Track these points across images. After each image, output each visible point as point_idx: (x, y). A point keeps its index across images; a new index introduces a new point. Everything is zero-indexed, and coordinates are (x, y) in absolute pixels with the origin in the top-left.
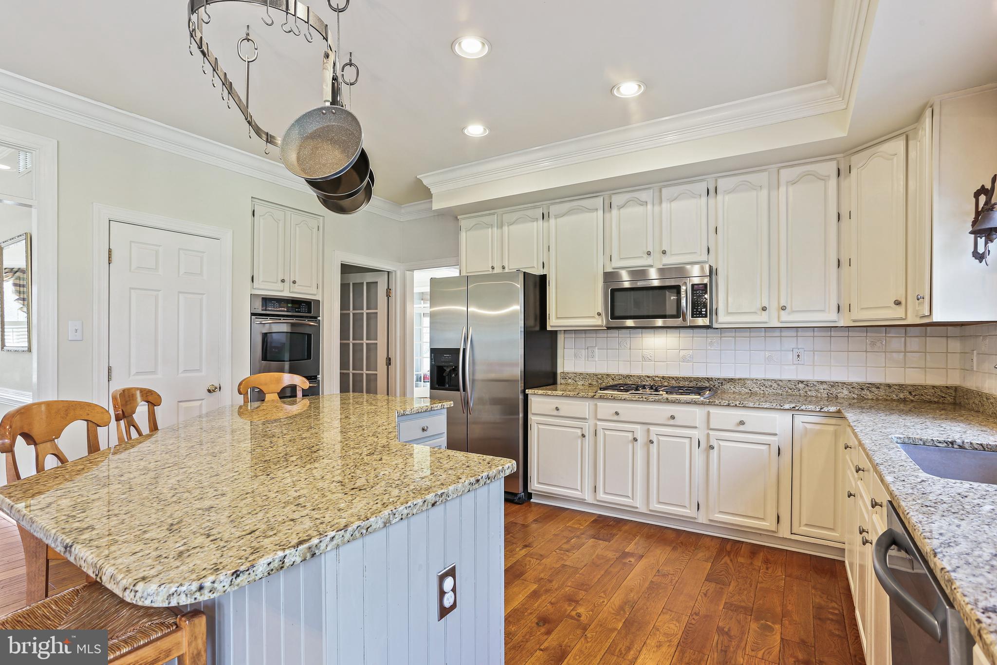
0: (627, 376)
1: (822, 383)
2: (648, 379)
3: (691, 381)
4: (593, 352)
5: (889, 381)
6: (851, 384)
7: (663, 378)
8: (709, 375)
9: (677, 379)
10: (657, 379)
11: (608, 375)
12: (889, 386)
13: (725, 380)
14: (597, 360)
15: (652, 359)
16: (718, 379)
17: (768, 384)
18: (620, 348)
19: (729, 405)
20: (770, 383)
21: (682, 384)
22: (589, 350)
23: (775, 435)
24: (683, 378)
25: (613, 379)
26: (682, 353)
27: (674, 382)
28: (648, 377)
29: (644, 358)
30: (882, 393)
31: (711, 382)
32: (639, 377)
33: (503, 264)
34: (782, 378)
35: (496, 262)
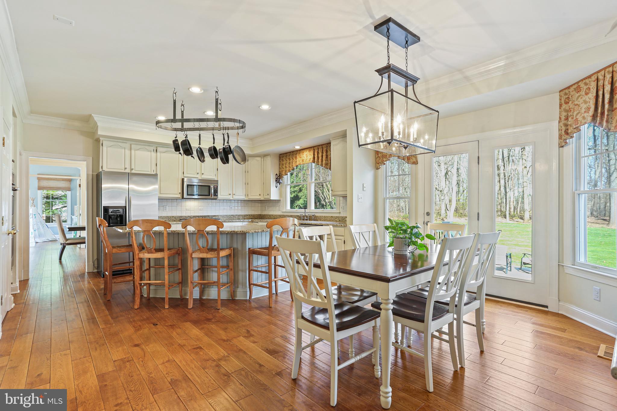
0: (180, 216)
1: (236, 215)
2: (189, 217)
4: (166, 208)
5: (249, 214)
6: (242, 215)
8: (209, 215)
10: (192, 217)
11: (173, 216)
12: (249, 215)
13: (213, 216)
14: (167, 211)
15: (190, 210)
17: (224, 216)
18: (177, 206)
19: (229, 222)
22: (164, 207)
24: (200, 216)
26: (200, 208)
28: (189, 216)
29: (186, 210)
30: (248, 217)
32: (185, 217)
33: (132, 168)
34: (228, 214)
35: (128, 166)
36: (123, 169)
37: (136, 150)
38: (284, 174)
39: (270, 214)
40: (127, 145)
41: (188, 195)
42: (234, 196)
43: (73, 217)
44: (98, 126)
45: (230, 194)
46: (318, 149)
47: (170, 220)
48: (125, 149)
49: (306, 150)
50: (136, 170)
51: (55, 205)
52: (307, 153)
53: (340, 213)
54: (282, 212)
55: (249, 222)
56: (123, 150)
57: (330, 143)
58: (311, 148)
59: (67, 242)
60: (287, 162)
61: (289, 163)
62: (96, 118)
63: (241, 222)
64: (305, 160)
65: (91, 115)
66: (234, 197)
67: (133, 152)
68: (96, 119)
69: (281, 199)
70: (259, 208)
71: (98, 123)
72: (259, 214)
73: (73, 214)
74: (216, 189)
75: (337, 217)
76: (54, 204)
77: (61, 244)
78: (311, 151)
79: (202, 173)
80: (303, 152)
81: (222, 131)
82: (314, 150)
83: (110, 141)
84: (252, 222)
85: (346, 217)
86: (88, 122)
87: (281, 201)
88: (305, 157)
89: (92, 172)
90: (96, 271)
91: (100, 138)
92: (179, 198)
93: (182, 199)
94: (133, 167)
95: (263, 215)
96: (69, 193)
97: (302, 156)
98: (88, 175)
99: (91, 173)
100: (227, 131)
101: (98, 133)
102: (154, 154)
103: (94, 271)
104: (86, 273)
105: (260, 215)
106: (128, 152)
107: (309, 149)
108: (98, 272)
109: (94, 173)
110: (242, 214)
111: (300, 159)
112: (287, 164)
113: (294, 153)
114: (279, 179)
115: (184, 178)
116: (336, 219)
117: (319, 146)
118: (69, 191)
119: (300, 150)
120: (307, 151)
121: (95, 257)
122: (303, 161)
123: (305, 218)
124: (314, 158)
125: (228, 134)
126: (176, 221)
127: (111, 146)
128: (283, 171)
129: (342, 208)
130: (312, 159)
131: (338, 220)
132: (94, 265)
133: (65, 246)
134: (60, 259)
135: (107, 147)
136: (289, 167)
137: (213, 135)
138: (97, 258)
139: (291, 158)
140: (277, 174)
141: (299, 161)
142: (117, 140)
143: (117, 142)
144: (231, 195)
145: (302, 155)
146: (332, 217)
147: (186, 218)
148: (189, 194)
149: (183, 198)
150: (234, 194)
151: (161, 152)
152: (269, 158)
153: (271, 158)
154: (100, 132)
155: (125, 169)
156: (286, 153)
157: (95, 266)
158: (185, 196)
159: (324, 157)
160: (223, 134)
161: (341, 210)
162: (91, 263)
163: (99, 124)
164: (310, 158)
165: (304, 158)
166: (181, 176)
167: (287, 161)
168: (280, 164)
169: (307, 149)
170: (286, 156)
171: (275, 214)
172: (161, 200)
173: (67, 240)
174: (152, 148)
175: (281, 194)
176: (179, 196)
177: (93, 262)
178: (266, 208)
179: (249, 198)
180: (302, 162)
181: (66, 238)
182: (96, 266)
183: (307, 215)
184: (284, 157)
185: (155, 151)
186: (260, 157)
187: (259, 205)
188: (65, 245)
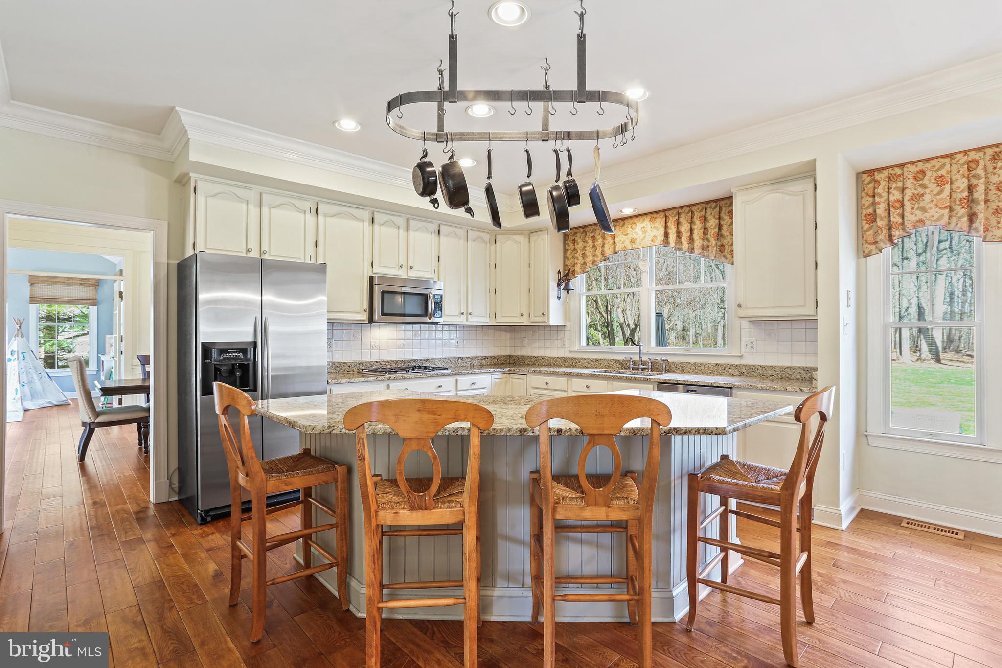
0: (361, 362)
1: (468, 358)
2: (376, 364)
3: (405, 363)
7: (387, 362)
8: (415, 357)
9: (396, 362)
11: (345, 363)
15: (378, 348)
16: (421, 360)
18: (353, 339)
19: (468, 374)
20: (446, 360)
21: (399, 365)
23: (484, 388)
25: (349, 366)
27: (394, 364)
28: (377, 362)
29: (372, 347)
31: (417, 363)
32: (370, 363)
33: (263, 249)
34: (451, 356)
35: (254, 244)
36: (242, 252)
37: (272, 208)
38: (579, 271)
39: (536, 354)
40: (252, 195)
41: (383, 314)
42: (469, 316)
43: (103, 358)
44: (189, 140)
45: (462, 314)
46: (679, 214)
47: (339, 371)
48: (247, 204)
49: (641, 218)
50: (271, 254)
51: (63, 331)
52: (644, 224)
53: (741, 357)
54: (570, 352)
55: (504, 373)
56: (244, 206)
57: (730, 198)
58: (657, 212)
59: (99, 420)
60: (588, 245)
61: (594, 246)
62: (187, 117)
63: (490, 375)
64: (638, 241)
65: (174, 107)
66: (471, 319)
67: (265, 210)
68: (185, 119)
69: (568, 324)
70: (508, 341)
71: (189, 132)
72: (508, 353)
73: (101, 350)
74: (438, 301)
75: (733, 365)
76: (61, 330)
77: (84, 424)
78: (658, 220)
79: (410, 266)
80: (634, 223)
81: (551, 144)
82: (666, 217)
83: (214, 182)
84: (509, 372)
85: (815, 369)
86: (159, 134)
87: (567, 328)
88: (640, 233)
89: (168, 258)
90: (176, 498)
91: (191, 174)
92: (364, 320)
93: (369, 323)
94: (265, 247)
95: (517, 357)
96: (93, 311)
97: (629, 232)
98: (156, 265)
99: (164, 260)
100: (565, 142)
101: (189, 159)
102: (310, 219)
103: (170, 500)
104: (152, 507)
105: (510, 356)
106: (254, 211)
107: (652, 215)
108: (180, 501)
109: (171, 262)
110: (478, 355)
111: (625, 237)
112: (588, 249)
113: (587, 229)
114: (565, 279)
115: (373, 277)
116: (730, 371)
117: (682, 207)
118: (92, 305)
119: (631, 217)
120: (644, 220)
121: (174, 465)
122: (632, 241)
123: (642, 366)
124: (666, 235)
125: (568, 150)
126: (352, 372)
127: (214, 196)
128: (577, 263)
129: (749, 346)
130: (661, 238)
131: (738, 373)
132: (170, 485)
133: (94, 430)
134: (82, 458)
135: (206, 197)
136: (594, 256)
137: (527, 151)
138: (178, 468)
139: (599, 237)
140: (559, 272)
141: (623, 243)
142: (229, 182)
143: (231, 185)
144: (465, 315)
145: (630, 229)
146: (717, 364)
147: (372, 366)
148: (385, 311)
149: (371, 320)
150: (469, 312)
151: (326, 216)
152: (546, 235)
153: (549, 236)
154: (194, 156)
155: (249, 250)
156: (584, 227)
157: (173, 487)
158: (377, 316)
159: (696, 232)
160: (556, 151)
161: (743, 350)
162: (164, 480)
163: (191, 134)
164: (653, 235)
165: (635, 236)
166: (368, 273)
167: (587, 243)
168: (565, 251)
169: (645, 217)
170: (585, 232)
171: (550, 356)
172: (331, 324)
173: (98, 414)
174: (308, 205)
175: (566, 314)
176: (365, 317)
177: (169, 478)
178: (526, 341)
179: (497, 321)
180: (629, 244)
181: (96, 410)
182: (176, 486)
183: (645, 358)
184: (579, 235)
185: (314, 210)
186: (522, 234)
187: (508, 335)
188: (92, 427)
